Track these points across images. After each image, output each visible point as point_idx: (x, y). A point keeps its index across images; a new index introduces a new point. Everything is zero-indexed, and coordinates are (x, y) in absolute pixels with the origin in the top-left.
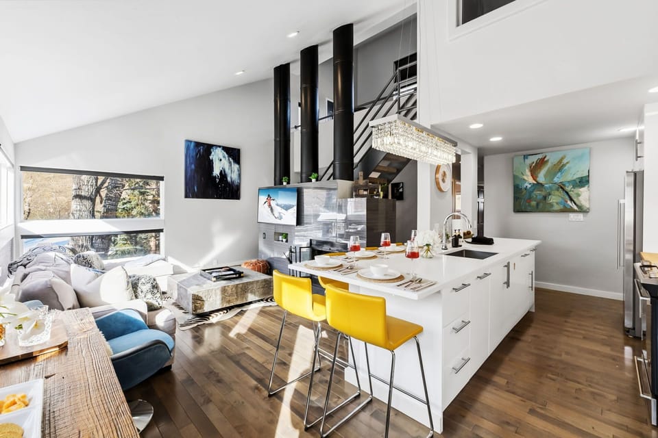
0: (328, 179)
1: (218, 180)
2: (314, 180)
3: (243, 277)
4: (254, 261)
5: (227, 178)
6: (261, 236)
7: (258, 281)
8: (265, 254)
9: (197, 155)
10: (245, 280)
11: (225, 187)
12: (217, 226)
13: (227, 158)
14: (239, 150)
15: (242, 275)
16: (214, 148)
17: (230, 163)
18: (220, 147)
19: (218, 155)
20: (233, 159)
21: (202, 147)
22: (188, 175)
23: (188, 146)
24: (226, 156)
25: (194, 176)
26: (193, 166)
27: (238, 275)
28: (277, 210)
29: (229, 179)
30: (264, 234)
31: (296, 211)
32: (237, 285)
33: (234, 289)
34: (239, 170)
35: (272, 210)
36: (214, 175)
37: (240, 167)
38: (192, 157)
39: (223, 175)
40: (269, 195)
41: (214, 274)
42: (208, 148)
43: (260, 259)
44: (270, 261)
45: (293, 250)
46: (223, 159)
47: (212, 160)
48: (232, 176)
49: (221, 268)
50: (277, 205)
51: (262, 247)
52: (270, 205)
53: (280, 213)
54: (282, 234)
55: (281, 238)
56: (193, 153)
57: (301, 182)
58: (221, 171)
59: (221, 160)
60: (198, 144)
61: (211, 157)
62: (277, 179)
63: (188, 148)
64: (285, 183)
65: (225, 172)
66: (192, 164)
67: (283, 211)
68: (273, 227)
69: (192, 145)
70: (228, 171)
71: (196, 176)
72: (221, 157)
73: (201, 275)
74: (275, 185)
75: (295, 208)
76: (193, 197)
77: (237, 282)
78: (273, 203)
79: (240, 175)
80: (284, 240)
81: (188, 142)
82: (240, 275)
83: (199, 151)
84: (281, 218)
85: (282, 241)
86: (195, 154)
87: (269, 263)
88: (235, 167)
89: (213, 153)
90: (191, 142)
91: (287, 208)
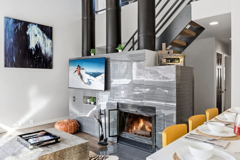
0: (129, 50)
1: (33, 52)
2: (120, 51)
3: (59, 142)
4: (66, 121)
5: (41, 51)
6: (71, 99)
7: (74, 147)
8: (74, 114)
9: (15, 30)
10: (62, 146)
11: (40, 58)
12: (33, 91)
13: (42, 34)
14: (51, 28)
15: (59, 140)
16: (30, 25)
17: (44, 38)
18: (35, 24)
19: (34, 31)
20: (46, 35)
21: (20, 24)
22: (7, 48)
23: (7, 21)
24: (41, 32)
25: (13, 49)
26: (12, 40)
27: (54, 141)
28: (86, 77)
29: (43, 52)
30: (74, 97)
31: (104, 77)
32: (55, 153)
33: (52, 157)
34: (52, 44)
35: (81, 77)
36: (30, 48)
37: (52, 42)
38: (11, 32)
39: (38, 49)
40: (78, 66)
41: (31, 141)
42: (26, 25)
43: (71, 119)
44: (79, 120)
45: (102, 112)
46: (38, 35)
47: (29, 35)
48: (46, 49)
49: (38, 132)
50: (87, 73)
51: (72, 108)
52: (80, 74)
53: (89, 80)
54: (90, 98)
55: (88, 101)
56: (11, 28)
57: (107, 53)
58: (37, 45)
59: (36, 35)
60: (16, 21)
61: (27, 33)
62: (85, 51)
63: (7, 24)
64: (92, 54)
65: (39, 45)
66: (10, 37)
67: (92, 78)
68: (82, 92)
69: (11, 22)
70: (42, 45)
71: (14, 48)
72: (37, 33)
73: (19, 141)
74: (83, 56)
75: (103, 75)
76: (12, 67)
77: (54, 149)
78: (83, 72)
79: (52, 49)
80: (92, 103)
81: (7, 19)
82: (56, 140)
83: (17, 27)
84: (90, 83)
85: (90, 103)
86: (13, 29)
87: (78, 122)
88: (48, 41)
89: (29, 29)
90: (10, 19)
91: (95, 75)
